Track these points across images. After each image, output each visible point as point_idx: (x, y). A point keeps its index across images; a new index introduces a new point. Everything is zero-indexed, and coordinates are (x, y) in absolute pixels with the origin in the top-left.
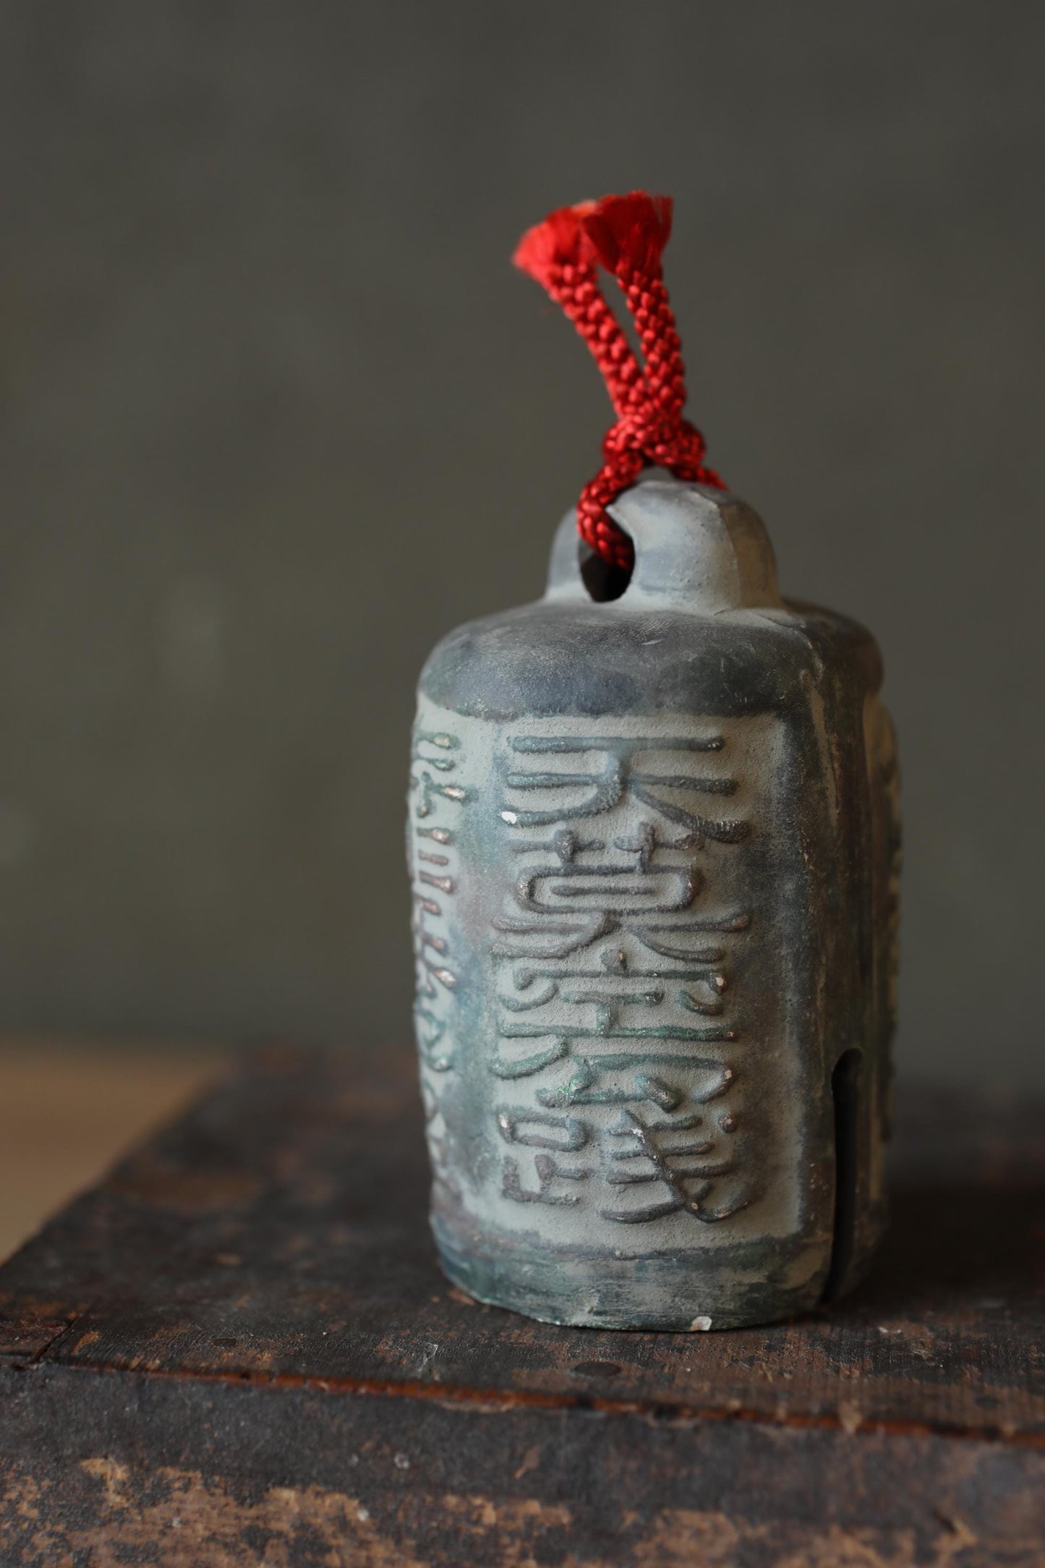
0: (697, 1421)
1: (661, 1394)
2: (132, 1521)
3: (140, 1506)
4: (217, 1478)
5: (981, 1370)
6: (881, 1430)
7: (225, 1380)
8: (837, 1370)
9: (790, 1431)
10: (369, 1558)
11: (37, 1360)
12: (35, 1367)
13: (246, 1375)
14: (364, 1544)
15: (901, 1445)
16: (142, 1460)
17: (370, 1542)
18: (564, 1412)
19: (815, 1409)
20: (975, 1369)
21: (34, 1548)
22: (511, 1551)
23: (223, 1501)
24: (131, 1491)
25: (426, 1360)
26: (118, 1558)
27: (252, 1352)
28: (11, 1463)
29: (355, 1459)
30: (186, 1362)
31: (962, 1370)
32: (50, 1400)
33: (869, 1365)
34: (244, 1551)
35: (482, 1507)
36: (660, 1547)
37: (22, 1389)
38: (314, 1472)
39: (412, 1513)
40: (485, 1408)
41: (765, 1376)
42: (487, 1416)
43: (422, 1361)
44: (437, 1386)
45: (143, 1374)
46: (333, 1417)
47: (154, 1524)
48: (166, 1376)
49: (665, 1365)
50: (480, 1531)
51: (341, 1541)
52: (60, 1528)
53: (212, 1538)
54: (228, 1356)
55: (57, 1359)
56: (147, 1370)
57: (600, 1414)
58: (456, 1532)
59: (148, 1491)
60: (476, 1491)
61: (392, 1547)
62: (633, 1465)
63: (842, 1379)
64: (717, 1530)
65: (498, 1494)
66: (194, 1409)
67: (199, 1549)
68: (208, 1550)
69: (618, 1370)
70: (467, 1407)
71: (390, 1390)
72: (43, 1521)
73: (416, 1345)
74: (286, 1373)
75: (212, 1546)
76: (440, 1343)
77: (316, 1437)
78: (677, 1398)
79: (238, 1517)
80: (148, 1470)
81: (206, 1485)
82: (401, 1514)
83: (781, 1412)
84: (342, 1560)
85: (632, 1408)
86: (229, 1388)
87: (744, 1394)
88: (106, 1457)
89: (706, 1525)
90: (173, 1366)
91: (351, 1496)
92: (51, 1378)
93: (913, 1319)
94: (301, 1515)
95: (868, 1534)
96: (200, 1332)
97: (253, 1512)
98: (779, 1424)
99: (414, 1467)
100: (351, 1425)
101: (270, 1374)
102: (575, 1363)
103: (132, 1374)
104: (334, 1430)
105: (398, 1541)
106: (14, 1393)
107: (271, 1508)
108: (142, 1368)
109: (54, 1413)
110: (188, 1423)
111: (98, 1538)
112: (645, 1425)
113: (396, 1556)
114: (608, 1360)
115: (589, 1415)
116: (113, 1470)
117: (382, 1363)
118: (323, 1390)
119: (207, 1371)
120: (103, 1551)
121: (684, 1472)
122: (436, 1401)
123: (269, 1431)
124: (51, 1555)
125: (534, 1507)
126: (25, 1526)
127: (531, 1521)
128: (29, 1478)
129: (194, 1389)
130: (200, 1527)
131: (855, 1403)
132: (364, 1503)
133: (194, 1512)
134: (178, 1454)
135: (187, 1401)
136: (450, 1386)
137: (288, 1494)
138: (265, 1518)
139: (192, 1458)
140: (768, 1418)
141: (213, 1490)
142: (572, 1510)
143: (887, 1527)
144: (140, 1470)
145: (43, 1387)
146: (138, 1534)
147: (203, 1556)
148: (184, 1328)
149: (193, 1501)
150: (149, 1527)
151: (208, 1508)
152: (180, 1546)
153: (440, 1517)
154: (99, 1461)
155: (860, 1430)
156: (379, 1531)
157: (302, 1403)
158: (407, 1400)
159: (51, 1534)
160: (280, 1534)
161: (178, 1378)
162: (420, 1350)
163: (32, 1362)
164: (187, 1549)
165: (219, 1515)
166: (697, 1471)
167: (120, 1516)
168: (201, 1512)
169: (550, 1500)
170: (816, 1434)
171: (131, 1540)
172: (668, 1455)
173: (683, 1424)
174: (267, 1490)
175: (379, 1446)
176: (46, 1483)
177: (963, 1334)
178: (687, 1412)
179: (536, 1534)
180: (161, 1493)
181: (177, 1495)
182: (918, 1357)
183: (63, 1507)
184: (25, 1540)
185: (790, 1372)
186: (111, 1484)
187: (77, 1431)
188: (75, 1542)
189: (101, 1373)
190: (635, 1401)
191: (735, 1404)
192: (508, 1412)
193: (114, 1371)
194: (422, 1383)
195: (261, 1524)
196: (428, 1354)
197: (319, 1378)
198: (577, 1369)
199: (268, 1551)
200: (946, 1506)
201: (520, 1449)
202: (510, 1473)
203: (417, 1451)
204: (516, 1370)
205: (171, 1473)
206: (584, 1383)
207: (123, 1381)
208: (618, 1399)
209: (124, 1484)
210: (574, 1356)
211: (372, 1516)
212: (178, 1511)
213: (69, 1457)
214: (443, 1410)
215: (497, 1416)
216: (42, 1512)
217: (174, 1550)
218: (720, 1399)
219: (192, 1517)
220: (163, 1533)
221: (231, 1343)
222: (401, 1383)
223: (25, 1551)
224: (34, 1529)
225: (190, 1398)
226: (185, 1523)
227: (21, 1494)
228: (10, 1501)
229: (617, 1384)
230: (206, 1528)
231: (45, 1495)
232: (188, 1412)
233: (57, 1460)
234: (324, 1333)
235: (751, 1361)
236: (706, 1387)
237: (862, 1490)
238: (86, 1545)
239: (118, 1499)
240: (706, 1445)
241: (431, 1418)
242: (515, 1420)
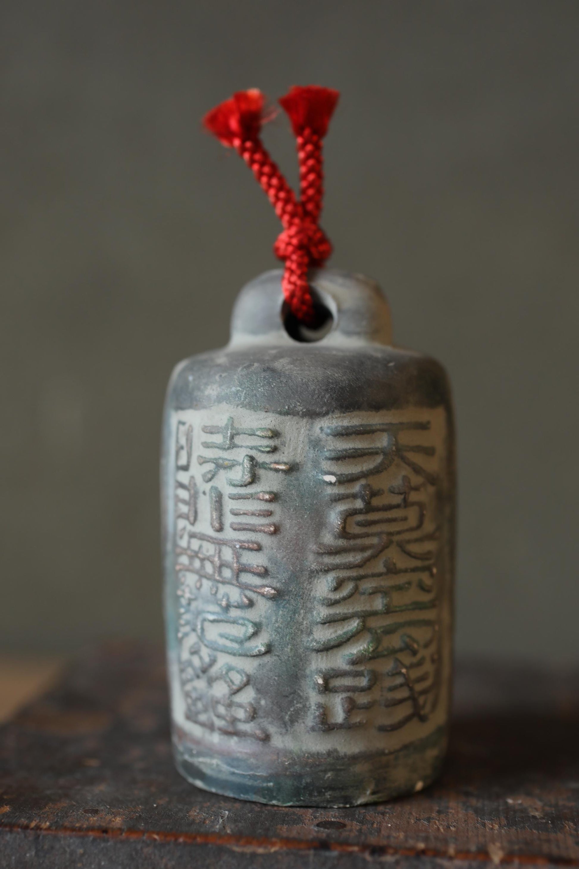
0: (397, 857)
1: (373, 840)
5: (575, 824)
6: (516, 861)
7: (92, 835)
8: (484, 825)
9: (457, 862)
13: (105, 831)
18: (312, 852)
19: (473, 848)
20: (571, 824)
25: (221, 821)
27: (109, 817)
30: (67, 824)
31: (563, 824)
33: (504, 822)
40: (261, 850)
41: (438, 829)
42: (262, 855)
43: (218, 821)
44: (230, 836)
45: (38, 832)
46: (162, 858)
48: (53, 833)
49: (374, 822)
54: (94, 820)
56: (41, 829)
57: (335, 853)
63: (488, 830)
66: (71, 854)
69: (344, 826)
70: (248, 850)
71: (199, 840)
73: (214, 812)
74: (132, 830)
76: (229, 810)
78: (384, 842)
83: (451, 851)
85: (356, 849)
86: (94, 840)
87: (426, 839)
90: (58, 826)
93: (529, 794)
96: (75, 805)
98: (451, 858)
100: (173, 863)
101: (121, 830)
102: (316, 822)
103: (32, 832)
108: (38, 828)
110: (67, 864)
112: (364, 860)
114: (338, 820)
115: (327, 854)
117: (193, 822)
118: (155, 840)
119: (80, 829)
122: (228, 846)
129: (71, 841)
131: (498, 844)
135: (67, 849)
136: (238, 837)
140: (443, 854)
148: (64, 803)
155: (503, 861)
157: (142, 848)
158: (210, 846)
161: (61, 834)
162: (217, 815)
170: (474, 864)
173: (389, 859)
177: (561, 803)
178: (391, 851)
182: (534, 817)
185: (454, 826)
189: (11, 831)
190: (357, 844)
191: (421, 846)
192: (275, 852)
193: (19, 830)
194: (219, 835)
196: (222, 817)
197: (153, 832)
198: (318, 825)
204: (279, 826)
206: (324, 833)
207: (25, 836)
208: (346, 843)
210: (315, 817)
214: (234, 852)
215: (267, 856)
218: (411, 842)
221: (95, 812)
222: (206, 835)
225: (69, 846)
229: (345, 834)
232: (68, 856)
234: (155, 805)
235: (429, 820)
236: (402, 835)
241: (225, 857)
242: (280, 857)
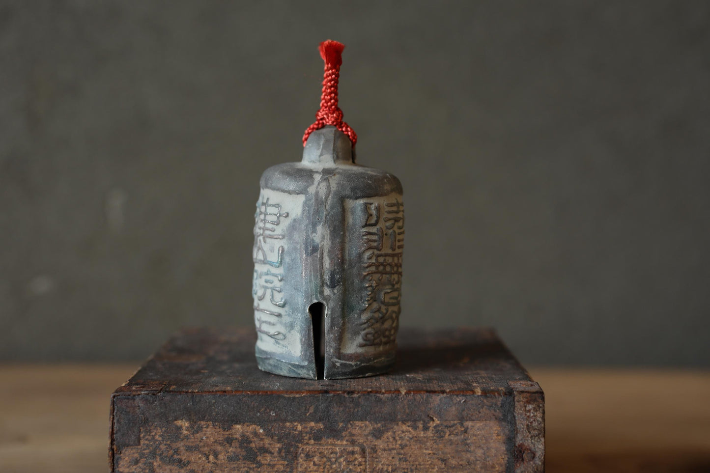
0: (359, 394)
1: (348, 389)
2: (191, 439)
3: (193, 434)
4: (217, 423)
6: (412, 393)
7: (218, 394)
8: (397, 383)
9: (386, 395)
10: (263, 444)
11: (160, 392)
12: (159, 394)
13: (225, 392)
14: (262, 440)
15: (418, 397)
16: (194, 420)
17: (264, 439)
18: (321, 394)
19: (393, 390)
21: (160, 449)
22: (306, 438)
23: (219, 430)
24: (190, 429)
25: (277, 386)
26: (187, 450)
27: (224, 387)
28: (153, 424)
29: (259, 414)
30: (205, 390)
32: (165, 403)
34: (225, 445)
35: (297, 425)
36: (350, 432)
37: (156, 401)
38: (246, 419)
39: (276, 429)
40: (297, 396)
41: (376, 385)
42: (298, 398)
43: (275, 387)
44: (282, 391)
45: (193, 394)
46: (252, 402)
47: (197, 439)
48: (200, 394)
49: (347, 384)
50: (297, 432)
51: (255, 439)
52: (168, 442)
53: (216, 442)
55: (166, 391)
56: (194, 392)
57: (331, 395)
58: (290, 433)
59: (195, 429)
60: (295, 421)
61: (270, 440)
62: (341, 409)
64: (366, 426)
65: (302, 421)
66: (209, 403)
67: (212, 445)
68: (214, 446)
70: (292, 396)
71: (268, 393)
72: (163, 441)
74: (236, 391)
75: (216, 444)
76: (279, 383)
77: (247, 408)
78: (353, 390)
79: (223, 435)
80: (195, 422)
81: (213, 425)
82: (273, 429)
83: (383, 391)
84: (255, 445)
86: (220, 396)
87: (372, 388)
88: (182, 420)
89: (363, 425)
90: (202, 391)
91: (258, 425)
92: (165, 397)
94: (242, 432)
95: (409, 423)
97: (228, 433)
98: (383, 393)
99: (276, 415)
100: (257, 404)
101: (231, 391)
103: (190, 394)
104: (252, 406)
105: (272, 438)
106: (153, 403)
107: (233, 431)
108: (192, 392)
109: (166, 408)
110: (208, 407)
111: (181, 445)
112: (344, 397)
113: (272, 442)
115: (328, 394)
116: (184, 423)
117: (264, 387)
118: (248, 394)
119: (213, 392)
120: (182, 448)
121: (356, 410)
122: (282, 395)
123: (232, 407)
124: (166, 451)
125: (312, 424)
126: (157, 443)
127: (312, 428)
128: (159, 428)
129: (209, 397)
130: (212, 438)
131: (404, 388)
132: (261, 427)
133: (210, 434)
134: (205, 417)
135: (208, 401)
136: (286, 391)
137: (238, 426)
138: (232, 434)
139: (209, 418)
140: (380, 392)
141: (215, 427)
142: (324, 424)
143: (415, 421)
144: (193, 423)
145: (162, 400)
146: (192, 442)
147: (213, 447)
149: (210, 431)
150: (196, 440)
151: (214, 433)
152: (206, 445)
153: (285, 429)
154: (180, 421)
155: (406, 394)
156: (266, 435)
157: (242, 397)
158: (274, 395)
159: (165, 445)
160: (236, 439)
161: (204, 394)
162: (274, 384)
163: (159, 393)
164: (208, 446)
165: (218, 434)
166: (360, 409)
167: (187, 437)
168: (212, 434)
169: (317, 422)
170: (394, 395)
171: (190, 444)
172: (351, 405)
173: (355, 395)
174: (232, 426)
175: (266, 410)
176: (164, 429)
178: (356, 392)
179: (313, 432)
180: (200, 429)
181: (204, 429)
182: (419, 380)
183: (169, 436)
184: (157, 447)
185: (384, 384)
186: (184, 428)
187: (173, 412)
188: (173, 447)
189: (180, 394)
190: (341, 391)
191: (370, 390)
192: (304, 395)
193: (184, 393)
194: (277, 391)
195: (230, 436)
197: (247, 391)
198: (321, 386)
199: (233, 444)
200: (431, 413)
201: (308, 407)
202: (305, 415)
203: (277, 410)
204: (304, 387)
205: (203, 423)
206: (325, 388)
207: (187, 396)
208: (335, 391)
209: (188, 427)
211: (264, 431)
212: (205, 434)
213: (170, 421)
214: (285, 397)
215: (301, 398)
216: (162, 438)
217: (204, 446)
218: (365, 389)
219: (209, 436)
220: (200, 441)
221: (217, 386)
222: (271, 391)
223: (158, 450)
224: (160, 444)
225: (208, 400)
226: (207, 438)
227: (156, 433)
228: (152, 435)
229: (334, 388)
230: (213, 439)
231: (164, 433)
232: (208, 404)
233: (167, 422)
234: (243, 383)
235: (371, 382)
236: (360, 386)
237: (407, 411)
238: (176, 447)
239: (186, 432)
240: (362, 401)
241: (281, 400)
242: (306, 398)
